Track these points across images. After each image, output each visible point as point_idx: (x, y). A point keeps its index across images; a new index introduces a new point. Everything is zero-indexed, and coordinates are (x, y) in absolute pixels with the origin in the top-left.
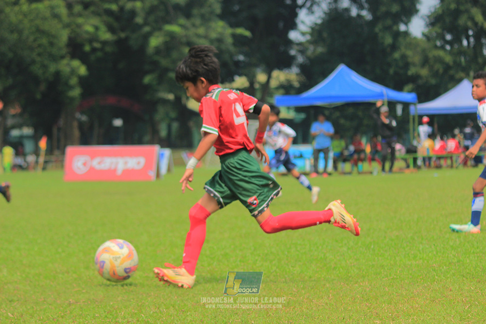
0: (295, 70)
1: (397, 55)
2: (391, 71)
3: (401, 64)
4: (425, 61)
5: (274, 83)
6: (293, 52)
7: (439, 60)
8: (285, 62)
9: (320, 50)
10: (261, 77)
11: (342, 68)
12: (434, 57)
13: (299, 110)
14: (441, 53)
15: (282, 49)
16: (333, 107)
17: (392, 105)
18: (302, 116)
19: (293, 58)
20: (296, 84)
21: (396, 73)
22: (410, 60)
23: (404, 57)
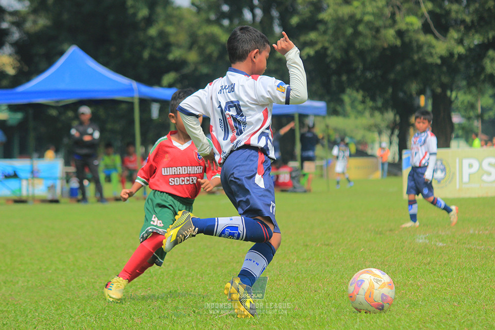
0: (8, 50)
1: (153, 31)
2: (146, 54)
3: (158, 44)
4: (193, 42)
6: (5, 25)
7: (213, 39)
9: (43, 22)
11: (73, 51)
12: (205, 34)
13: (13, 108)
14: (215, 30)
17: (145, 103)
18: (18, 117)
19: (6, 33)
20: (11, 71)
21: (152, 57)
22: (172, 39)
23: (162, 34)
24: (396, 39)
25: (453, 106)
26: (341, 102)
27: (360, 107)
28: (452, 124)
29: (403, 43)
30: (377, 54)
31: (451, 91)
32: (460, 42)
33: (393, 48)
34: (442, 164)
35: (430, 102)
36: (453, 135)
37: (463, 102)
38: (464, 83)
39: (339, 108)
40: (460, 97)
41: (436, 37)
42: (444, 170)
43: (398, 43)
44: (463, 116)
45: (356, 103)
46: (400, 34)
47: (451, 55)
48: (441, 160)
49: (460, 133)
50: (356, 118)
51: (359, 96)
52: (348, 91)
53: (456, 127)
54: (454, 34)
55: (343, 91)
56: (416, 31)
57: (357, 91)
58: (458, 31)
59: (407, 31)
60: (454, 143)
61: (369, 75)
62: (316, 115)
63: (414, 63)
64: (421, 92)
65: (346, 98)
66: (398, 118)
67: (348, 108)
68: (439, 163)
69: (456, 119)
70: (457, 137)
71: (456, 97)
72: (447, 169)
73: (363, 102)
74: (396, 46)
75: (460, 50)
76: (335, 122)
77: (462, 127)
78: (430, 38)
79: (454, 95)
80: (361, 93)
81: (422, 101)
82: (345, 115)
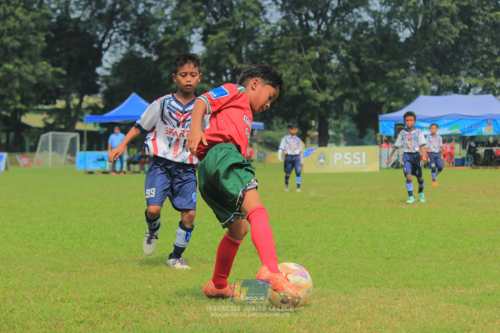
0: (100, 96)
5: (84, 105)
6: (98, 83)
8: (93, 90)
9: (118, 81)
10: (76, 101)
11: (134, 95)
13: (102, 125)
15: (91, 80)
16: (127, 123)
18: (105, 129)
19: (99, 86)
20: (101, 106)
24: (299, 91)
25: (330, 126)
26: (272, 123)
27: (281, 126)
28: (328, 136)
29: (302, 93)
30: (288, 99)
31: (328, 118)
32: (332, 94)
33: (297, 96)
34: (323, 155)
35: (317, 124)
36: (329, 141)
37: (334, 124)
38: (334, 114)
39: (271, 126)
40: (332, 122)
41: (319, 92)
42: (324, 158)
43: (300, 93)
44: (334, 131)
45: (280, 124)
46: (301, 89)
47: (327, 100)
48: (323, 153)
49: (333, 140)
50: (279, 131)
51: (280, 120)
52: (275, 117)
53: (331, 137)
54: (328, 90)
55: (273, 117)
56: (309, 88)
57: (280, 117)
58: (330, 89)
59: (305, 87)
60: (329, 145)
61: (286, 109)
62: (259, 130)
63: (308, 105)
64: (313, 119)
65: (274, 121)
66: (301, 132)
67: (275, 126)
68: (322, 155)
69: (331, 133)
70: (331, 142)
71: (331, 122)
72: (326, 158)
73: (283, 123)
74: (299, 95)
75: (331, 98)
76: (269, 133)
77: (334, 137)
78: (315, 91)
79: (330, 120)
80: (282, 118)
81: (313, 123)
82: (273, 130)
